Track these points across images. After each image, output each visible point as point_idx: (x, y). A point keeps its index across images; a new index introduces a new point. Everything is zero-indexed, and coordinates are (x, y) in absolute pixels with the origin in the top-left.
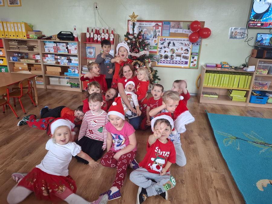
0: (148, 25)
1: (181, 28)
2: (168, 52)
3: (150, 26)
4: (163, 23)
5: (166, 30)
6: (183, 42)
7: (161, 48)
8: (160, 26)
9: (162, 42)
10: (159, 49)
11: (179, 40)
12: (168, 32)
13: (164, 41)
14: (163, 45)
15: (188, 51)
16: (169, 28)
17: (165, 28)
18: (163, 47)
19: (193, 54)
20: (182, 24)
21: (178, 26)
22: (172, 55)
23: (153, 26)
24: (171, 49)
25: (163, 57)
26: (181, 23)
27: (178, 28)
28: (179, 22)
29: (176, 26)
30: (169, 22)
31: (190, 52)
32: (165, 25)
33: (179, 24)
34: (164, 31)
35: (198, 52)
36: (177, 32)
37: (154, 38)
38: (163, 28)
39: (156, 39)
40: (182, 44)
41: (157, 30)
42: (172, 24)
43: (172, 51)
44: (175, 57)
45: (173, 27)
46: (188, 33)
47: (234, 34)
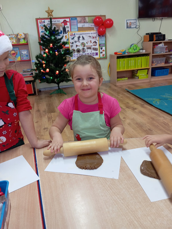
0: (57, 22)
1: (87, 23)
2: (79, 46)
3: (59, 22)
4: (71, 19)
5: (74, 25)
6: (90, 35)
7: (73, 43)
8: (68, 22)
9: (72, 37)
10: (71, 44)
11: (87, 34)
12: (76, 27)
13: (74, 36)
14: (74, 40)
15: (96, 43)
16: (76, 23)
17: (72, 24)
18: (74, 42)
19: (101, 45)
20: (87, 19)
21: (84, 21)
22: (83, 49)
23: (61, 22)
24: (82, 43)
25: (76, 51)
26: (86, 17)
27: (85, 22)
28: (84, 17)
29: (83, 21)
30: (75, 18)
31: (98, 44)
32: (72, 21)
33: (85, 19)
34: (72, 27)
35: (104, 43)
36: (84, 27)
37: (64, 33)
38: (71, 24)
39: (67, 35)
40: (90, 37)
41: (66, 26)
42: (78, 19)
43: (83, 44)
44: (86, 50)
45: (80, 22)
46: (93, 27)
47: (129, 25)
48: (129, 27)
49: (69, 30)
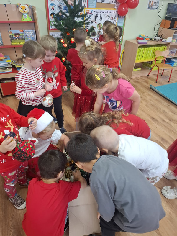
2: (95, 28)
9: (89, 16)
12: (95, 2)
13: (91, 14)
14: (90, 20)
22: (99, 31)
24: (98, 24)
34: (90, 1)
35: (123, 26)
36: (103, 2)
40: (109, 17)
43: (99, 26)
46: (114, 3)
47: (151, 4)
48: (150, 7)
49: (86, 6)
